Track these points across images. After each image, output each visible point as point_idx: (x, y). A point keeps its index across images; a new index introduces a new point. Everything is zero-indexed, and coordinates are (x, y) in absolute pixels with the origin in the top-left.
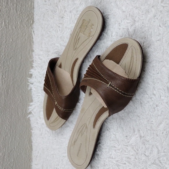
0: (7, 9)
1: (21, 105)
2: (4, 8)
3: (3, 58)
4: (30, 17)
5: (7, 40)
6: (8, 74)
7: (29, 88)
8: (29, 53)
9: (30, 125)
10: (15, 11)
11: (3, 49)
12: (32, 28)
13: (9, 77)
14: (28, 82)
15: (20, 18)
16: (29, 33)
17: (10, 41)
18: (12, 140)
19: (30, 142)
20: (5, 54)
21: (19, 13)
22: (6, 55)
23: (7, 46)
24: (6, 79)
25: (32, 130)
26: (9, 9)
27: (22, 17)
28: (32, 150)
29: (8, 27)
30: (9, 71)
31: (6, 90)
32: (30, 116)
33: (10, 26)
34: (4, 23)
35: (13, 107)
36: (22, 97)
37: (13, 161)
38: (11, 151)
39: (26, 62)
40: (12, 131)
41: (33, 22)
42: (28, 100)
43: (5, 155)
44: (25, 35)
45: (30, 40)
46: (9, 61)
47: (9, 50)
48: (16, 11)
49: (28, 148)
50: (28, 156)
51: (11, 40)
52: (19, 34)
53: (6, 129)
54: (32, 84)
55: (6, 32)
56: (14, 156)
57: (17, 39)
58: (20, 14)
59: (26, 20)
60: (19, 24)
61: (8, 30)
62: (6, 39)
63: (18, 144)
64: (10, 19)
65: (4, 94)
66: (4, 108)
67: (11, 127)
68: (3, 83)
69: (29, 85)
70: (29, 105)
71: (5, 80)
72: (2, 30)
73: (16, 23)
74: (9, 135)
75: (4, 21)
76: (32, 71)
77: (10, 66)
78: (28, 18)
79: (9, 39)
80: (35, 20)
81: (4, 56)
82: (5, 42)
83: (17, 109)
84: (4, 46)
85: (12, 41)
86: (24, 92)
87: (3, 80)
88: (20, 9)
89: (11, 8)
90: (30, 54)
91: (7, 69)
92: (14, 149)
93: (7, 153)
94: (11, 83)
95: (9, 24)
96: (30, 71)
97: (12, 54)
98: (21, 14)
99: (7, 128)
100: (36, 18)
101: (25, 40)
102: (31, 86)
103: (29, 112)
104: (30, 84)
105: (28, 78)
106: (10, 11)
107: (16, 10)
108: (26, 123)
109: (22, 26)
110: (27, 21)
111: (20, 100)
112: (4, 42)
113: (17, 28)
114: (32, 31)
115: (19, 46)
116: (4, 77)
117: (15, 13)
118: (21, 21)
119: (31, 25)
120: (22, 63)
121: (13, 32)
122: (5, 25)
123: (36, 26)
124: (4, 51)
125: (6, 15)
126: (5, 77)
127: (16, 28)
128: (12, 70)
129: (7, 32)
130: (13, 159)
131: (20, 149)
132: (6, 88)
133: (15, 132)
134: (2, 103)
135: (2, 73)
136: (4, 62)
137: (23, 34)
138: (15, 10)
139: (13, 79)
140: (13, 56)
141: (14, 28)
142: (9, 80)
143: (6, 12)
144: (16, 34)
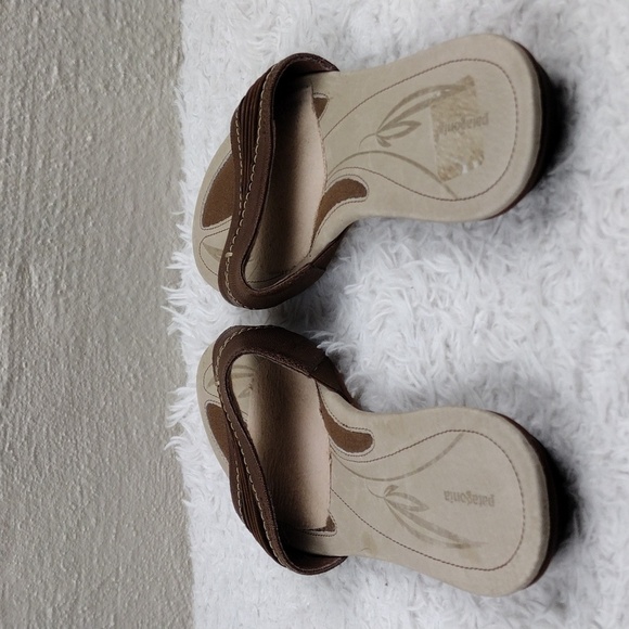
0: (68, 13)
1: (138, 397)
2: (57, 12)
3: (58, 212)
4: (169, 41)
5: (71, 140)
6: (80, 277)
7: (171, 330)
8: (168, 185)
9: (179, 477)
10: (103, 19)
11: (55, 175)
12: (176, 84)
13: (85, 286)
14: (167, 304)
15: (124, 49)
16: (165, 105)
17: (85, 142)
18: (105, 542)
19: (183, 545)
20: (64, 196)
21: (118, 28)
22: (71, 197)
23: (72, 163)
24: (70, 294)
25: (189, 500)
26: (76, 11)
27: (134, 41)
28: (193, 583)
29: (76, 87)
30: (83, 260)
31: (72, 341)
32: (175, 440)
33: (82, 83)
34: (56, 68)
35: (108, 408)
36: (142, 364)
37: (112, 624)
38: (103, 584)
39: (155, 225)
40: (103, 506)
41: (181, 57)
42: (171, 376)
43: (76, 601)
44: (150, 113)
45: (171, 132)
46: (85, 224)
47: (82, 179)
48: (108, 19)
49: (175, 571)
50: (178, 605)
51: (89, 138)
52: (121, 112)
53: (78, 494)
54: (180, 310)
55: (66, 105)
56: (114, 603)
57: (113, 130)
58: (122, 29)
59: (152, 52)
60: (121, 71)
61: (74, 97)
62: (66, 131)
63: (133, 558)
64: (80, 52)
65: (67, 355)
66: (69, 413)
67: (99, 486)
68: (62, 310)
69: (169, 315)
70: (174, 399)
71: (66, 301)
72: (49, 97)
73: (106, 66)
74: (94, 520)
75: (55, 61)
76: (178, 258)
77: (88, 243)
78: (158, 44)
79: (78, 133)
80: (185, 50)
81: (61, 204)
82: (65, 147)
83: (125, 415)
84: (61, 165)
85: (94, 139)
86: (149, 345)
87: (61, 300)
88: (124, 10)
89: (86, 9)
90: (173, 188)
91: (77, 256)
92: (117, 577)
93: (87, 593)
94: (95, 311)
95: (77, 75)
96: (173, 258)
97: (93, 196)
98: (127, 31)
99: (81, 493)
100: (189, 38)
101: (150, 133)
102: (178, 318)
103: (174, 424)
104: (175, 312)
105: (166, 288)
106: (80, 21)
107: (107, 16)
108: (163, 474)
109: (134, 80)
110: (155, 57)
111: (135, 376)
112: (59, 146)
113: (111, 88)
114: (178, 95)
115: (124, 161)
116: (63, 286)
117: (103, 25)
118: (131, 58)
119: (171, 73)
120: (140, 229)
121: (95, 105)
122: (63, 79)
123: (187, 72)
124: (62, 184)
125: (64, 37)
126: (70, 287)
127: (107, 87)
128: (96, 259)
129: (70, 106)
130: (112, 617)
131: (143, 577)
132: (73, 333)
133: (119, 507)
134: (59, 392)
135: (56, 273)
136: (62, 226)
137: (138, 110)
138: (100, 14)
139: (103, 295)
140: (100, 199)
141: (100, 86)
142: (84, 298)
143: (64, 27)
144: (109, 110)
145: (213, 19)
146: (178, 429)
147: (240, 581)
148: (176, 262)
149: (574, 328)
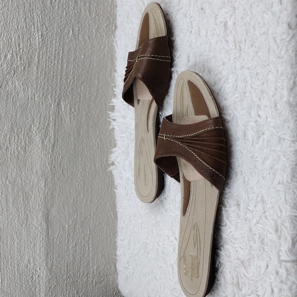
0: (76, 11)
1: (98, 151)
2: (72, 10)
3: (71, 83)
4: (112, 21)
5: (76, 57)
6: (79, 107)
7: (111, 127)
8: (111, 74)
9: (113, 181)
10: (88, 13)
11: (70, 70)
12: (114, 37)
13: (80, 110)
14: (109, 118)
15: (95, 24)
16: (110, 45)
17: (81, 58)
18: (86, 203)
19: (114, 206)
20: (74, 78)
21: (94, 16)
22: (76, 78)
23: (76, 66)
24: (75, 113)
25: (117, 189)
26: (79, 10)
27: (99, 21)
28: (117, 220)
29: (78, 38)
30: (80, 101)
31: (76, 130)
32: (112, 167)
33: (80, 36)
34: (71, 31)
35: (88, 155)
36: (100, 140)
37: (88, 233)
38: (85, 218)
39: (106, 89)
40: (86, 190)
41: (116, 27)
42: (110, 145)
43: (76, 224)
44: (104, 48)
45: (112, 55)
46: (80, 88)
47: (80, 72)
48: (90, 13)
49: (111, 215)
50: (112, 228)
51: (83, 57)
52: (94, 47)
53: (77, 185)
54: (114, 120)
55: (74, 45)
56: (89, 225)
57: (91, 54)
58: (95, 17)
59: (105, 25)
60: (94, 32)
61: (77, 42)
62: (74, 54)
63: (96, 209)
64: (80, 25)
65: (74, 135)
66: (74, 156)
67: (84, 183)
68: (72, 119)
69: (110, 122)
70: (112, 153)
71: (74, 116)
72: (69, 42)
73: (89, 30)
74: (82, 195)
75: (71, 28)
76: (114, 101)
77: (81, 95)
78: (108, 22)
79: (79, 55)
80: (117, 24)
81: (72, 80)
82: (74, 60)
83: (94, 158)
84: (73, 66)
85: (84, 57)
86: (103, 133)
87: (72, 115)
88: (96, 10)
89: (82, 9)
90: (112, 75)
91: (78, 100)
92: (90, 216)
93: (80, 221)
94: (84, 119)
95: (79, 34)
96: (112, 101)
97: (84, 78)
98: (97, 17)
99: (78, 185)
100: (119, 20)
101: (104, 55)
102: (113, 123)
103: (111, 162)
104: (112, 121)
105: (109, 112)
106: (80, 14)
107: (89, 12)
108: (107, 180)
109: (99, 35)
110: (106, 27)
111: (98, 144)
112: (72, 59)
113: (91, 39)
114: (114, 41)
115: (95, 65)
116: (73, 110)
117: (88, 15)
118: (98, 27)
119: (112, 33)
120: (100, 90)
121: (85, 44)
122: (74, 35)
123: (118, 33)
124: (73, 73)
125: (74, 20)
126: (75, 111)
127: (89, 38)
128: (84, 101)
129: (76, 45)
130: (88, 230)
131: (100, 217)
132: (76, 127)
133: (91, 191)
134: (71, 148)
135: (70, 105)
136: (73, 88)
137: (100, 46)
138: (87, 11)
139: (87, 114)
140: (86, 79)
141: (87, 38)
142: (80, 115)
143: (74, 16)
144: (90, 46)
145: (128, 14)
146: (113, 164)
147: (135, 216)
148: (113, 103)
149: (244, 117)
